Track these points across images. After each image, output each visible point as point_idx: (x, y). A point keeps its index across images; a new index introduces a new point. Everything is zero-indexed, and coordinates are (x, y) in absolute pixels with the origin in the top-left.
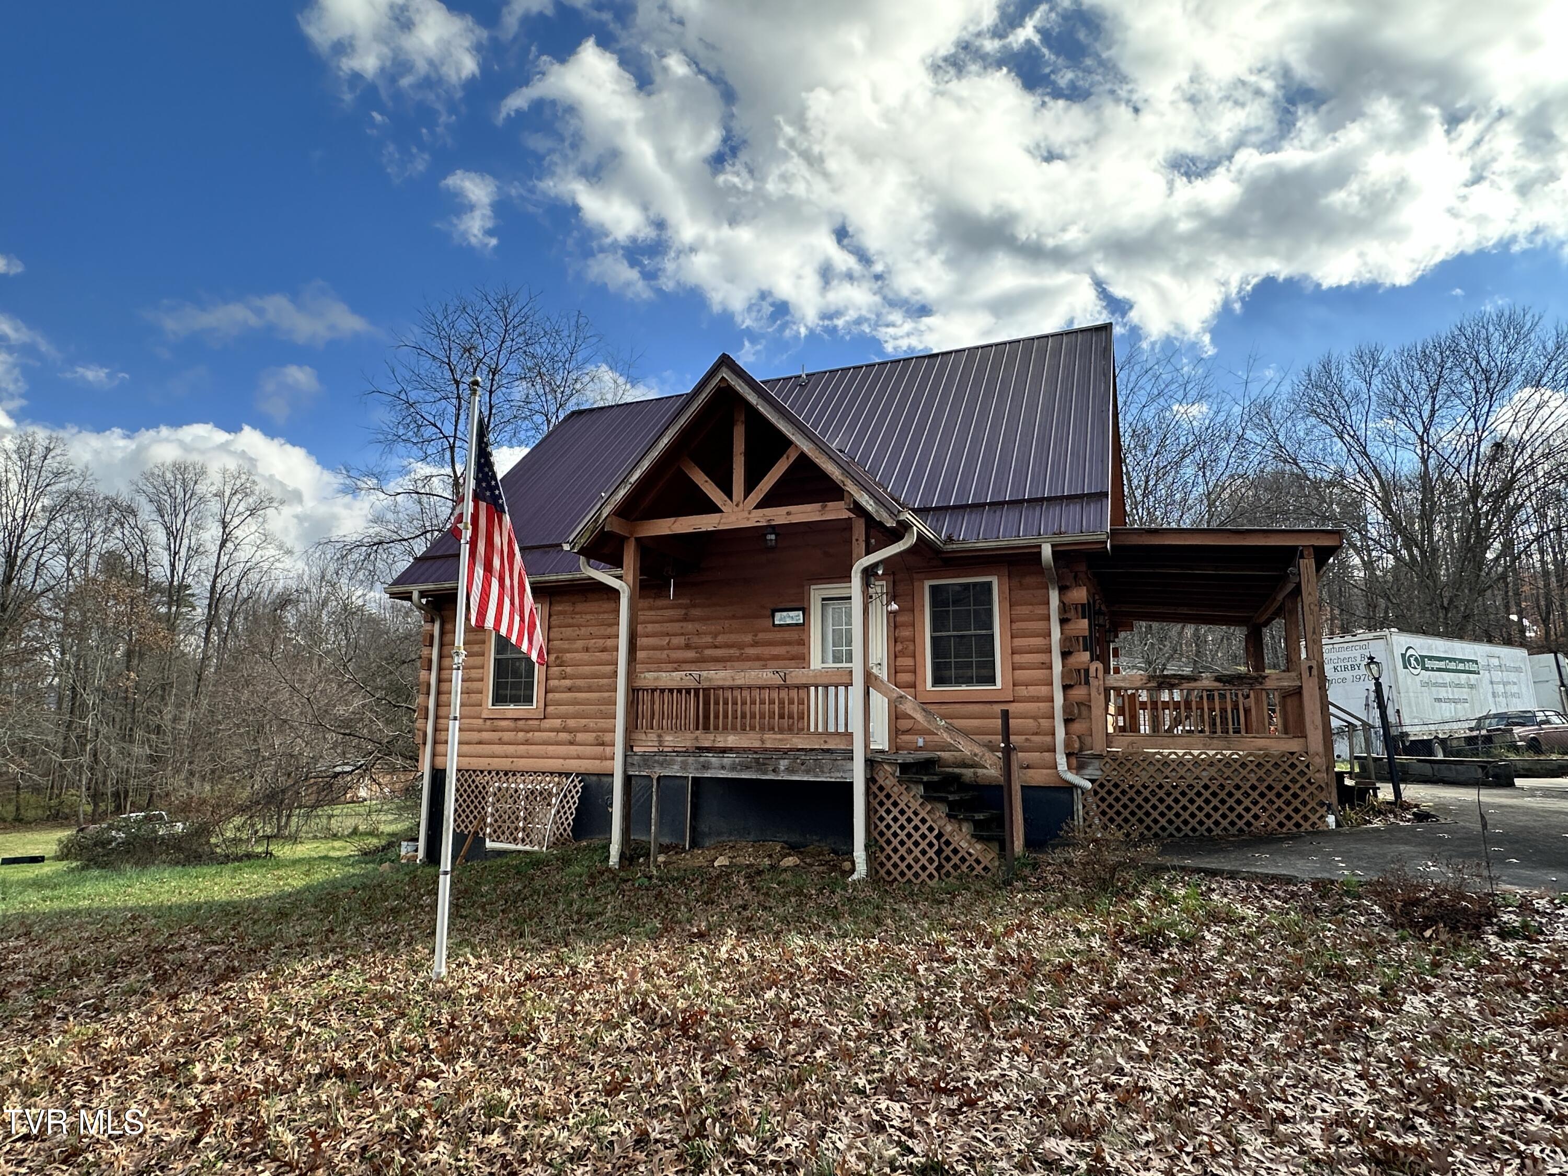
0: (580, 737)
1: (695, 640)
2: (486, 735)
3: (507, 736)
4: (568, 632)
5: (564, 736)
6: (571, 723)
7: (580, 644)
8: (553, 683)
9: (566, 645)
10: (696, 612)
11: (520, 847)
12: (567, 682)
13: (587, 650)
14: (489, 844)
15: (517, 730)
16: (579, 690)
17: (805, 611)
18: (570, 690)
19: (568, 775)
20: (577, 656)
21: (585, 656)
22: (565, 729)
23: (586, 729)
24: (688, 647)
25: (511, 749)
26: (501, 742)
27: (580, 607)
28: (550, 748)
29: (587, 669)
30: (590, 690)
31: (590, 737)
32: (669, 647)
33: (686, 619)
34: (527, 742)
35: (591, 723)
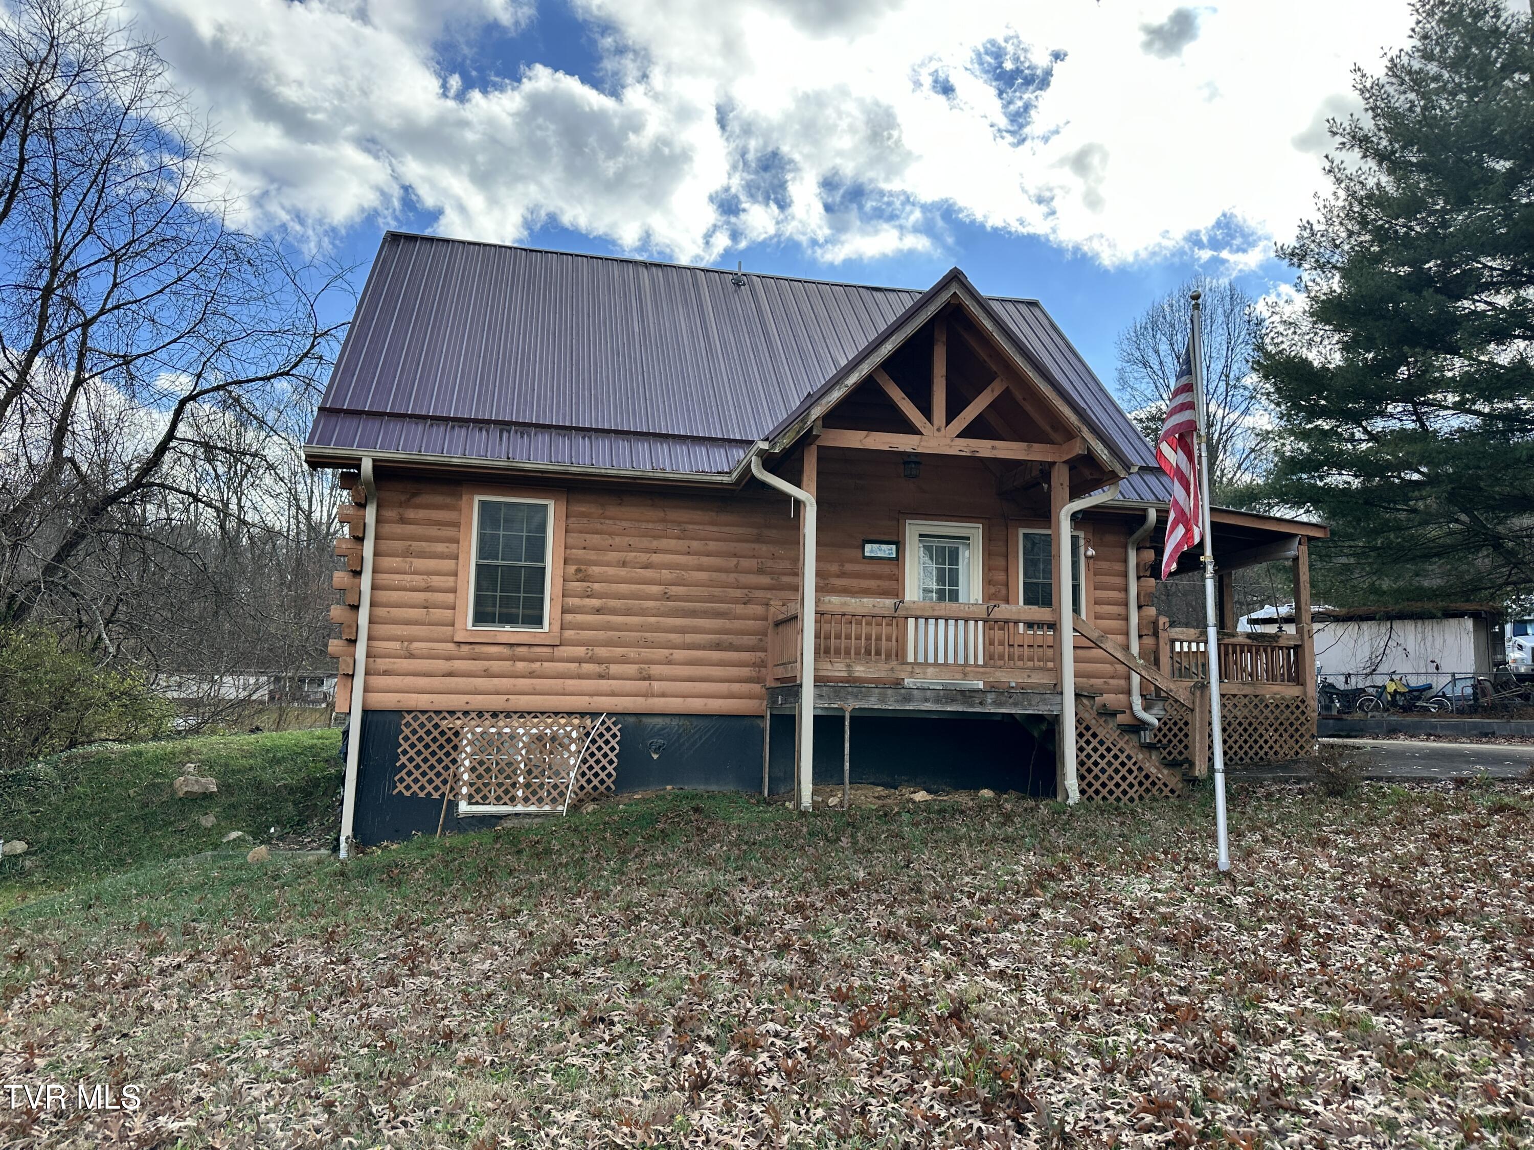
0: (614, 669)
1: (769, 564)
2: (458, 665)
3: (495, 666)
4: (595, 539)
5: (588, 667)
6: (602, 652)
7: (612, 556)
8: (572, 601)
9: (592, 555)
10: (773, 533)
11: (520, 808)
12: (596, 602)
13: (624, 564)
14: (464, 808)
15: (514, 659)
16: (614, 612)
17: (899, 544)
18: (598, 611)
19: (595, 715)
20: (611, 571)
21: (623, 572)
22: (591, 660)
23: (623, 660)
24: (760, 571)
25: (506, 683)
26: (487, 674)
27: (612, 511)
28: (569, 682)
29: (624, 588)
30: (628, 612)
31: (631, 669)
32: (736, 570)
33: (758, 540)
34: (531, 675)
35: (632, 653)
